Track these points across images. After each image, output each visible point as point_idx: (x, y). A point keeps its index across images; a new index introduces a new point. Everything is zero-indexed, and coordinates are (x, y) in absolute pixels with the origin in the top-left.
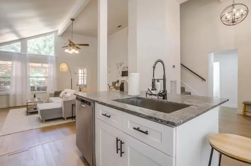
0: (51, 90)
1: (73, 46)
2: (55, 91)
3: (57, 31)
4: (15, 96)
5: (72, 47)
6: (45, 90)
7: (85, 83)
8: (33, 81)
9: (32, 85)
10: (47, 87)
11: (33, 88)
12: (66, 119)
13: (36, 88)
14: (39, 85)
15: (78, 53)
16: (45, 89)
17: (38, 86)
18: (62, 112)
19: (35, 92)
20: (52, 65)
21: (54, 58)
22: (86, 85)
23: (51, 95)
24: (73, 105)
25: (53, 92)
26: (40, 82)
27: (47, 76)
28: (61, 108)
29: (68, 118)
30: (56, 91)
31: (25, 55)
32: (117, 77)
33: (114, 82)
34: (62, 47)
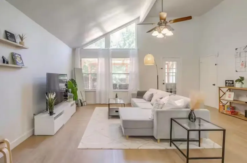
0: (133, 89)
1: (164, 24)
2: (137, 91)
3: (139, 18)
5: (162, 27)
6: (126, 89)
7: (174, 82)
8: (115, 79)
9: (115, 82)
10: (128, 85)
11: (115, 86)
12: (159, 141)
13: (118, 86)
14: (121, 82)
15: (172, 34)
16: (126, 87)
17: (120, 84)
18: (153, 128)
19: (116, 90)
20: (134, 59)
21: (136, 51)
22: (175, 84)
23: (133, 96)
24: (172, 119)
25: (136, 92)
26: (121, 80)
27: (128, 73)
28: (152, 122)
29: (162, 140)
30: (139, 90)
31: (108, 50)
32: (236, 71)
33: (231, 81)
34: (147, 31)
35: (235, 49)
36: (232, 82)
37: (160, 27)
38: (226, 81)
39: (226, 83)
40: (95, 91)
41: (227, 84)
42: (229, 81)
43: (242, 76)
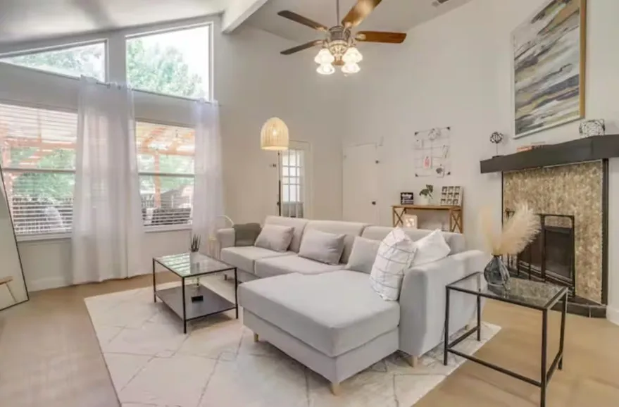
3: (221, 15)
4: (91, 243)
6: (180, 222)
7: (298, 200)
12: (416, 359)
18: (398, 326)
20: (208, 132)
21: (214, 109)
25: (232, 230)
31: (122, 89)
32: (416, 175)
33: (409, 193)
34: (285, 49)
35: (414, 134)
36: (410, 196)
37: (335, 42)
38: (402, 194)
39: (402, 198)
40: (70, 238)
41: (404, 201)
42: (405, 193)
43: (429, 184)
